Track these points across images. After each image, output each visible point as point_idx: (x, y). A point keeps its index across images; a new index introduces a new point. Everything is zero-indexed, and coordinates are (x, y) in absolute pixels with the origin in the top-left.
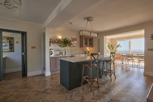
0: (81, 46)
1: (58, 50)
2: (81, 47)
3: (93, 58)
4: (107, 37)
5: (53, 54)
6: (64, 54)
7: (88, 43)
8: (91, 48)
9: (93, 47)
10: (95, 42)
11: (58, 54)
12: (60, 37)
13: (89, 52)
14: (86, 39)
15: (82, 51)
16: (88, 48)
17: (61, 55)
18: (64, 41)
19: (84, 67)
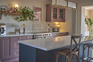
0: (48, 19)
1: (13, 26)
2: (47, 21)
3: (73, 43)
4: (86, 8)
5: (5, 33)
6: (22, 31)
7: (58, 15)
8: (61, 23)
9: (64, 21)
10: (68, 15)
11: (13, 31)
12: (17, 6)
13: (58, 29)
14: (55, 10)
15: (48, 27)
16: (57, 23)
17: (17, 34)
18: (23, 12)
19: (57, 56)
